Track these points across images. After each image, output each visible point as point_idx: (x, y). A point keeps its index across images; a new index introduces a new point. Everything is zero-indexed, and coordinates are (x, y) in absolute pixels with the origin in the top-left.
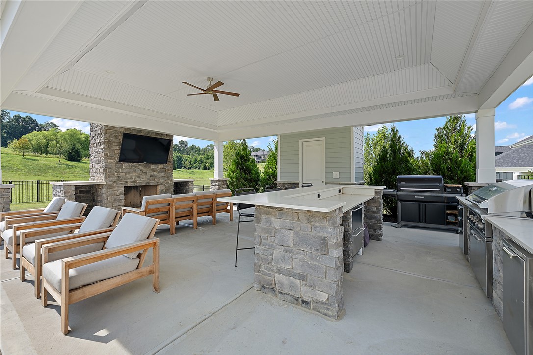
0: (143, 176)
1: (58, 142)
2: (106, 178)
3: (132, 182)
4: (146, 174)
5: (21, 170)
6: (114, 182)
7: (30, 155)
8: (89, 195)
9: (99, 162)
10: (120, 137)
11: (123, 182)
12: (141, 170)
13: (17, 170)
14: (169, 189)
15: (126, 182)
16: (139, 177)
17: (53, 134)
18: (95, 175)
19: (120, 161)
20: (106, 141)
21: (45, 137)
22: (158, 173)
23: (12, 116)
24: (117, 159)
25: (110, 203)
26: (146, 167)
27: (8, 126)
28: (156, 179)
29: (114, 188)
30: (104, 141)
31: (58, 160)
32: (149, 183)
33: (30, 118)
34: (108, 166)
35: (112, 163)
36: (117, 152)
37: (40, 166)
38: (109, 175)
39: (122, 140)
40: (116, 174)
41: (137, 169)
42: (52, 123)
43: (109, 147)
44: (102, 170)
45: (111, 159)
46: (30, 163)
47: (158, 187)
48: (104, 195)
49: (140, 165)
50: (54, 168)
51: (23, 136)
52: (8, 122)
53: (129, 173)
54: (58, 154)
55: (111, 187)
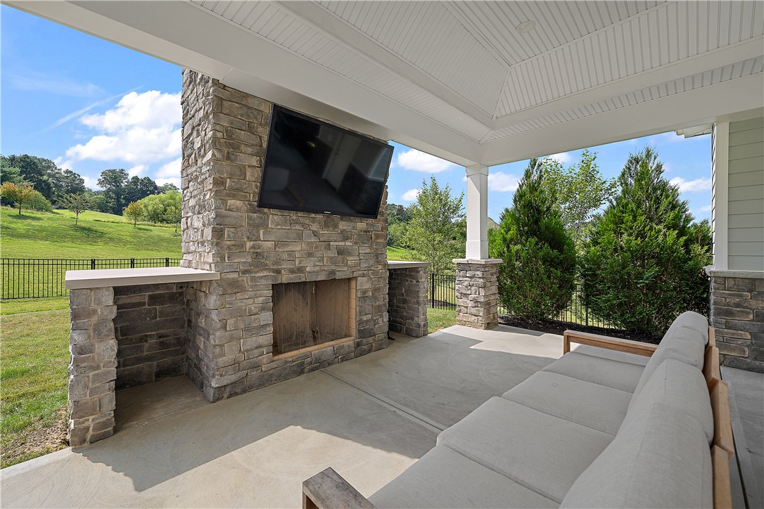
0: (319, 254)
1: (176, 208)
2: (220, 258)
3: (292, 271)
4: (328, 247)
5: (131, 243)
6: (245, 272)
7: (143, 224)
8: (178, 307)
9: (201, 208)
10: (260, 129)
11: (269, 270)
12: (315, 234)
13: (126, 243)
14: (379, 289)
15: (278, 272)
16: (310, 255)
17: (171, 198)
18: (192, 248)
19: (263, 203)
20: (219, 135)
21: (162, 202)
22: (356, 243)
23: (130, 177)
24: (253, 198)
25: (231, 339)
26: (326, 225)
27: (126, 190)
28: (351, 260)
29: (243, 290)
30: (214, 137)
31: (174, 229)
32: (333, 272)
33: (149, 180)
34: (227, 221)
35: (238, 210)
36: (253, 176)
37: (152, 237)
38: (229, 248)
39: (265, 138)
40: (249, 244)
41: (306, 232)
42: (171, 185)
43: (228, 158)
44: (208, 233)
45: (234, 197)
46: (141, 234)
47: (353, 283)
48: (214, 316)
49: (313, 220)
50: (169, 241)
51: (139, 201)
52: (126, 186)
53: (285, 244)
54: (175, 222)
55: (232, 287)
